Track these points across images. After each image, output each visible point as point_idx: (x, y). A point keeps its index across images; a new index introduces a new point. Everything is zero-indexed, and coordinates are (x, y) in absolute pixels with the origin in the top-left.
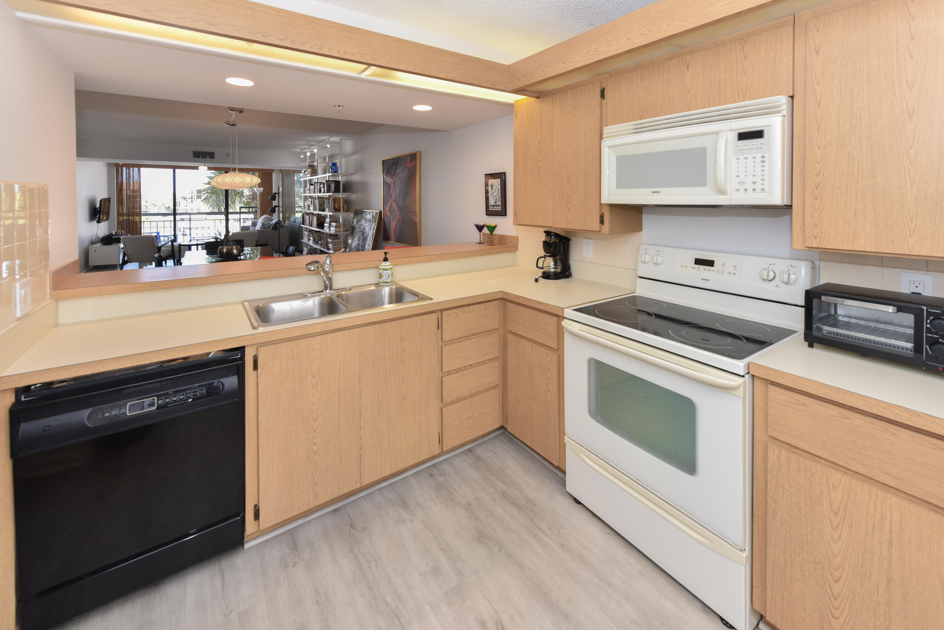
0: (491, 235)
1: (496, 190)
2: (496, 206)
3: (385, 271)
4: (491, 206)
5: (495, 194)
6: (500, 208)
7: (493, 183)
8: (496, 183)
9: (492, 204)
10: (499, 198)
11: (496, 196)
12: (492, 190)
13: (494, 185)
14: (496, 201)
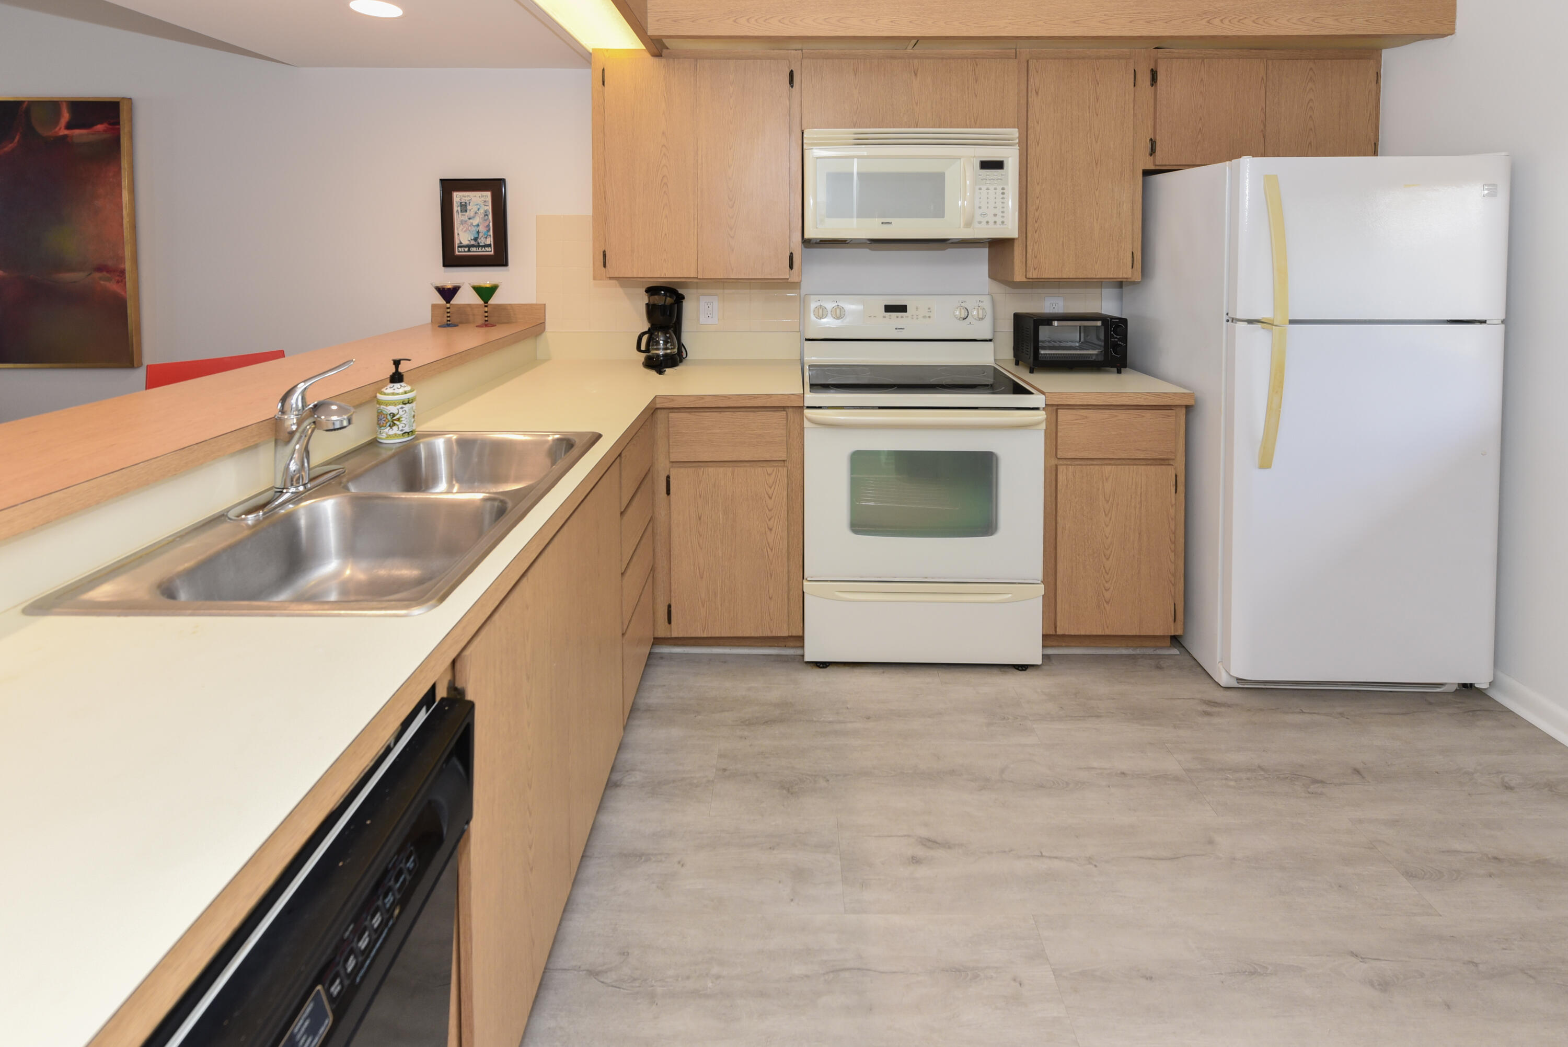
0: (486, 306)
1: (476, 213)
2: (478, 246)
3: (408, 405)
4: (460, 246)
5: (475, 222)
6: (491, 251)
7: (469, 198)
8: (481, 201)
9: (465, 242)
10: (489, 231)
11: (478, 225)
12: (465, 215)
13: (470, 203)
14: (477, 236)
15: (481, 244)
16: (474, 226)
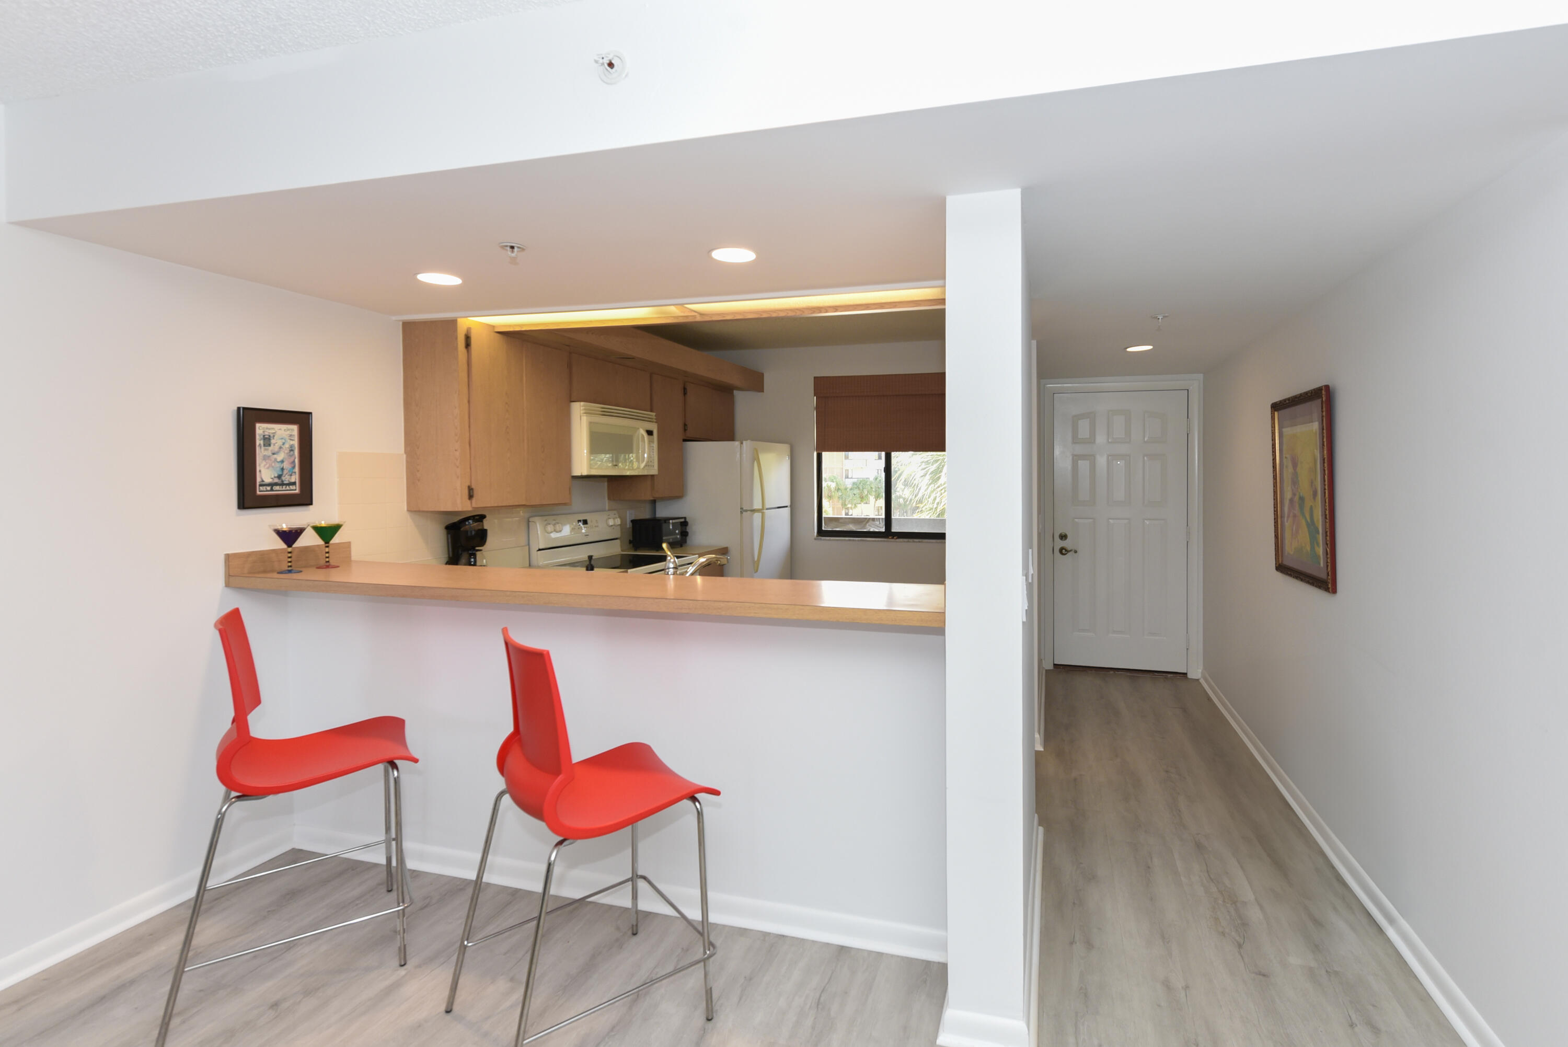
1: (281, 448)
2: (282, 484)
4: (260, 485)
5: (280, 457)
6: (295, 490)
7: (274, 432)
8: (287, 434)
9: (268, 480)
10: (294, 467)
11: (282, 462)
12: (267, 450)
13: (274, 436)
14: (280, 473)
15: (285, 482)
16: (278, 462)
